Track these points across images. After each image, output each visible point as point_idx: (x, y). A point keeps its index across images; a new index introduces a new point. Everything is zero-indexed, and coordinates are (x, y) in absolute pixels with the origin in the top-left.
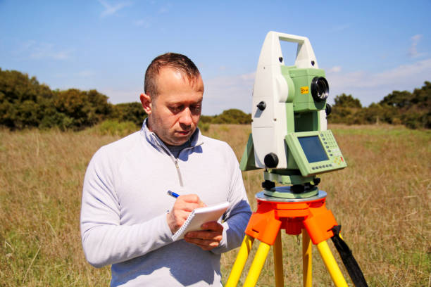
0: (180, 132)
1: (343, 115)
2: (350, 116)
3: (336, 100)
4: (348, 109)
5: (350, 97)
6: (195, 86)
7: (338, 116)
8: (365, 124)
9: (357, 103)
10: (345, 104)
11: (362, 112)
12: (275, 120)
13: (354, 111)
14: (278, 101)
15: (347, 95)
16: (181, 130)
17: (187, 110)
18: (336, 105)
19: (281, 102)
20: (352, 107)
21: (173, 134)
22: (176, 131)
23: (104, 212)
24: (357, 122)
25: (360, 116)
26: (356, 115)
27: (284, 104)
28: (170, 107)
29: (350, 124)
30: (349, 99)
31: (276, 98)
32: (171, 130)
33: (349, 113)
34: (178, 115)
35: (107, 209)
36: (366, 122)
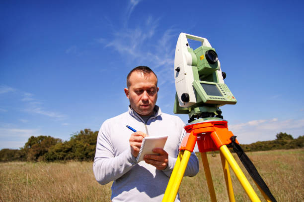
0: (143, 105)
1: (283, 145)
2: (287, 144)
3: (277, 136)
4: (285, 140)
5: (285, 134)
6: (148, 78)
7: (280, 145)
8: (297, 148)
9: (290, 137)
10: (283, 138)
11: (294, 141)
12: (186, 74)
13: (289, 141)
14: (186, 64)
15: (283, 133)
16: (142, 104)
17: (145, 92)
18: (278, 139)
19: (188, 65)
20: (288, 139)
21: (139, 107)
22: (140, 105)
23: (104, 151)
24: (292, 148)
25: (293, 144)
26: (290, 143)
27: (191, 66)
28: (136, 91)
29: (287, 149)
30: (285, 135)
31: (185, 63)
32: (138, 105)
33: (286, 143)
34: (141, 96)
35: (106, 149)
36: (298, 147)
